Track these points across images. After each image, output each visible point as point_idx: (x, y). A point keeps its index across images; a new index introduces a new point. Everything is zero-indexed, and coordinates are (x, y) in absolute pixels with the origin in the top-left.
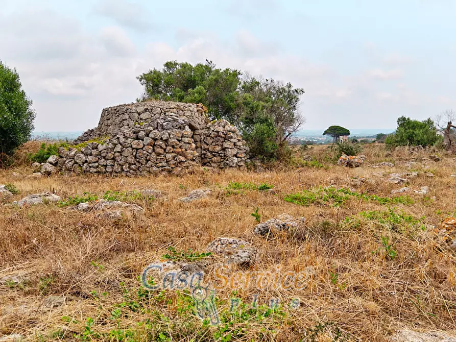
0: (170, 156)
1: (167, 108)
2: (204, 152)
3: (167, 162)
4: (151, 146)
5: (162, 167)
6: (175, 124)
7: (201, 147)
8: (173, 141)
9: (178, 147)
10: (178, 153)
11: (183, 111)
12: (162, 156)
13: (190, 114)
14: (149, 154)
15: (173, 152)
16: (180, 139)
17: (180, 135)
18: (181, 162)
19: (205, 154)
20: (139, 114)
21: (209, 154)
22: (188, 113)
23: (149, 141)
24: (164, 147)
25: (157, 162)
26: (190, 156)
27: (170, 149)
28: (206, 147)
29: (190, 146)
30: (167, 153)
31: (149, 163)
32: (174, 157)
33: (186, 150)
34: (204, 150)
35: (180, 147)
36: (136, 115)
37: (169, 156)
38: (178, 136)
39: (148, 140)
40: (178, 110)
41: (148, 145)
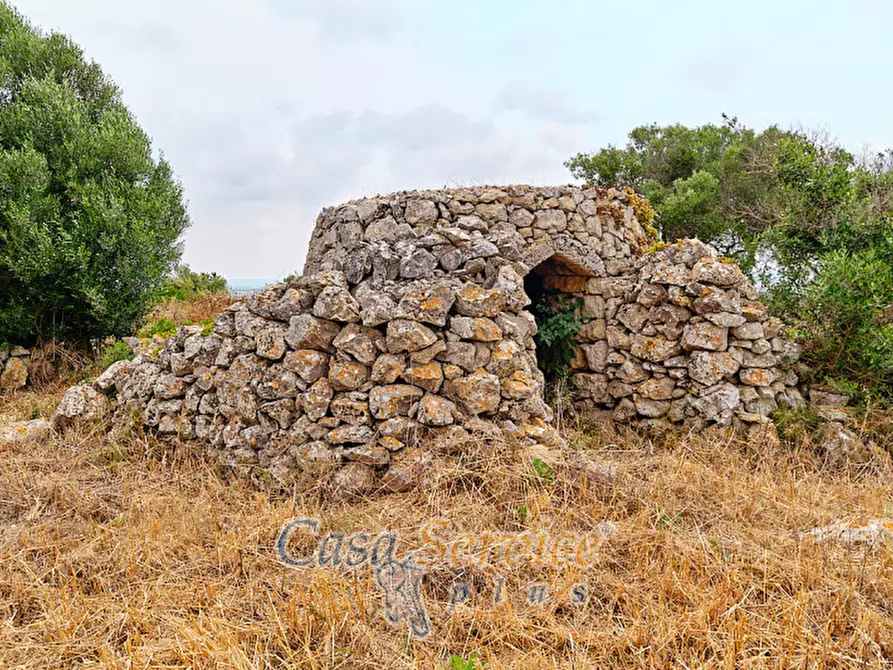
0: (386, 399)
1: (463, 203)
2: (614, 357)
3: (374, 421)
4: (320, 350)
5: (348, 445)
6: (450, 259)
7: (605, 340)
8: (402, 330)
9: (424, 357)
10: (424, 387)
11: (532, 212)
12: (354, 395)
13: (562, 223)
14: (302, 387)
15: (399, 381)
16: (441, 322)
17: (443, 306)
18: (430, 429)
19: (618, 366)
20: (364, 226)
21: (629, 366)
22: (555, 220)
23: (304, 332)
24: (366, 357)
25: (328, 421)
26: (479, 400)
27: (390, 368)
28: (623, 340)
29: (484, 353)
30: (376, 384)
31: (301, 426)
32: (405, 403)
33: (467, 373)
34: (617, 350)
35: (440, 359)
36: (355, 229)
37: (382, 397)
38: (433, 312)
39: (304, 326)
40: (511, 209)
41: (304, 345)
